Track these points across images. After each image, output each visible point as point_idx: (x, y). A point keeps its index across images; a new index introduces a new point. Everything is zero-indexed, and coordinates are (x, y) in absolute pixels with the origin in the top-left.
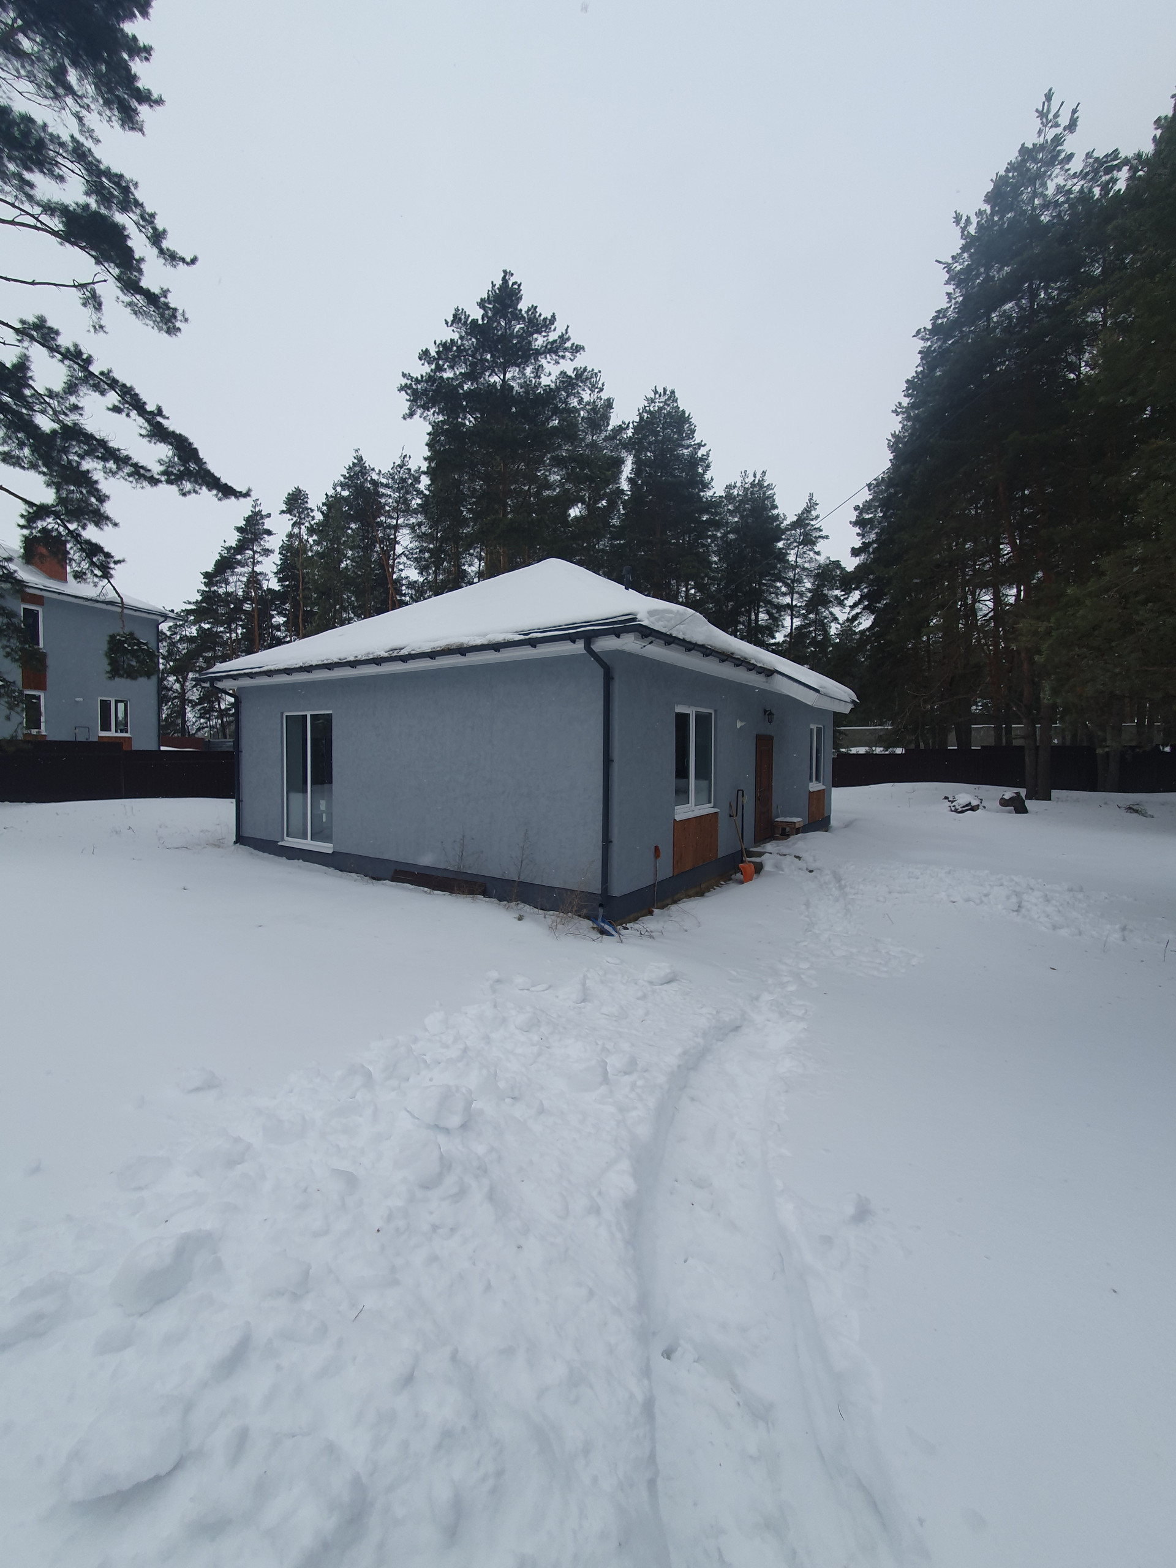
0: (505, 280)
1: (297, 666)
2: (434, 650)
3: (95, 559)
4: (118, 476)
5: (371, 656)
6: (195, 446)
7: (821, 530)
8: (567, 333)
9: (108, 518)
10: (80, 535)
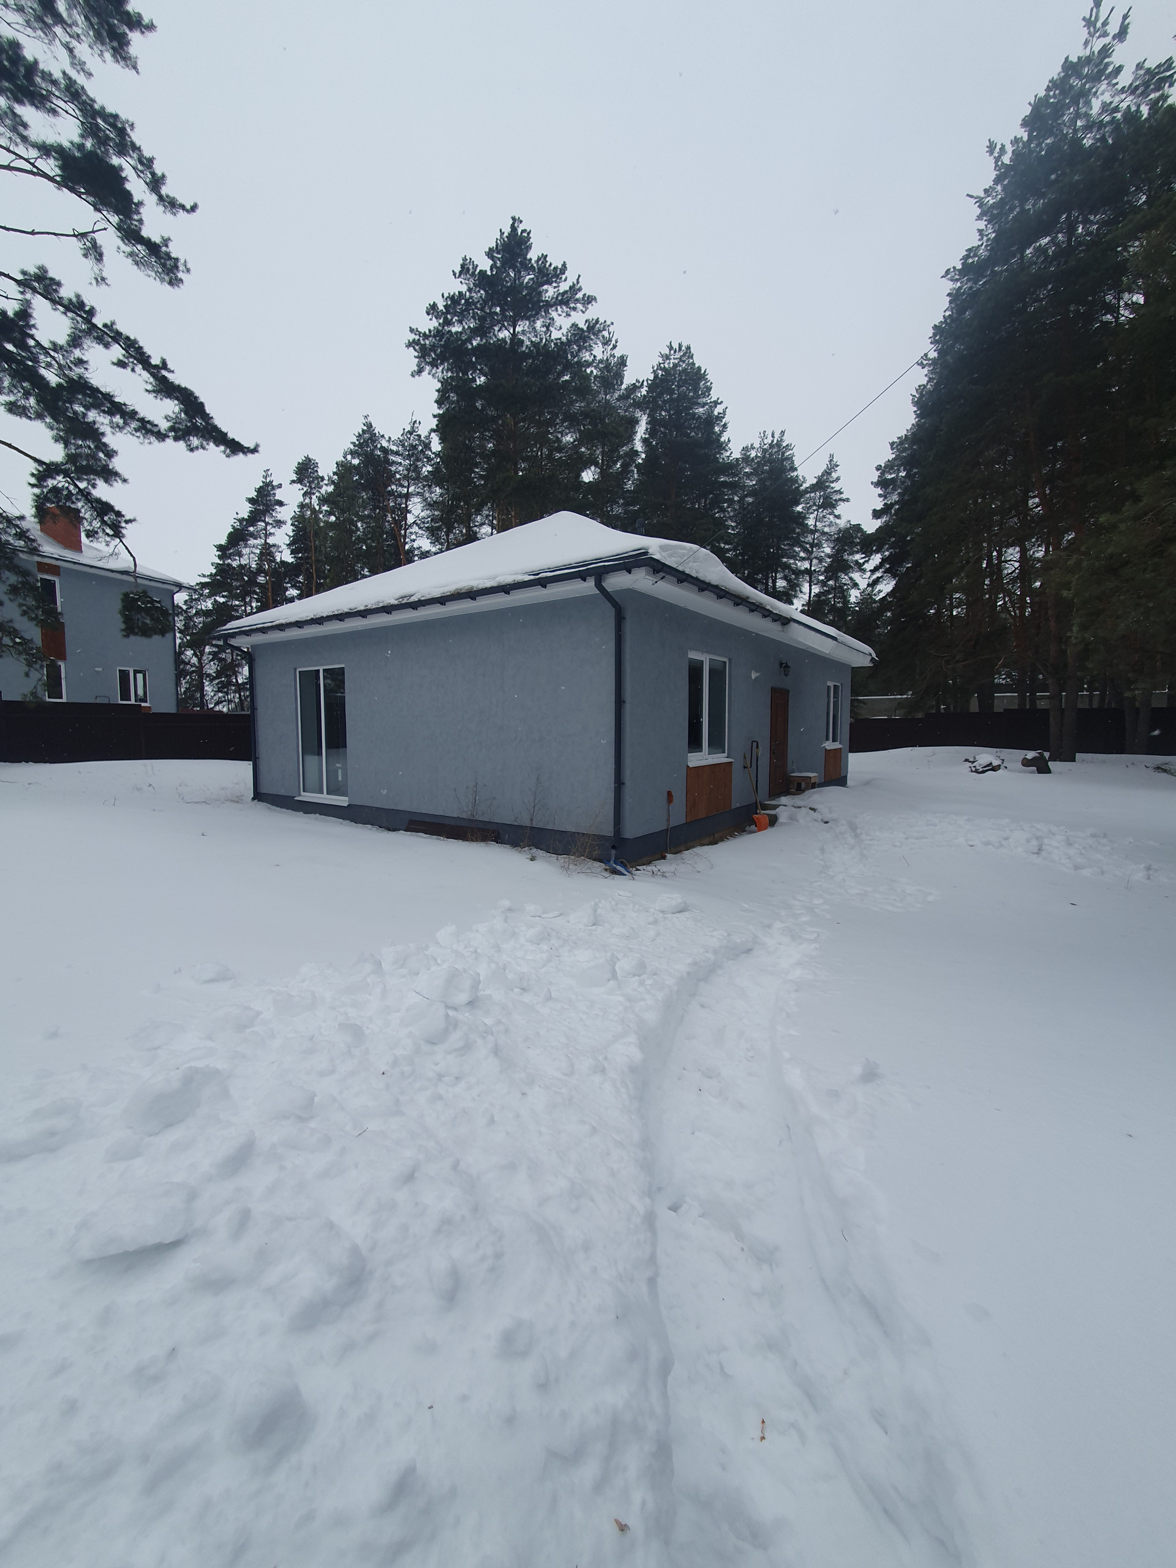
0: (513, 228)
1: (308, 618)
2: (444, 595)
3: (106, 518)
4: (125, 431)
5: (381, 605)
6: (202, 399)
7: (841, 493)
8: (578, 283)
9: (116, 474)
10: (89, 494)
